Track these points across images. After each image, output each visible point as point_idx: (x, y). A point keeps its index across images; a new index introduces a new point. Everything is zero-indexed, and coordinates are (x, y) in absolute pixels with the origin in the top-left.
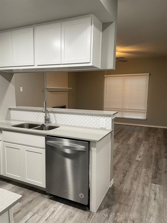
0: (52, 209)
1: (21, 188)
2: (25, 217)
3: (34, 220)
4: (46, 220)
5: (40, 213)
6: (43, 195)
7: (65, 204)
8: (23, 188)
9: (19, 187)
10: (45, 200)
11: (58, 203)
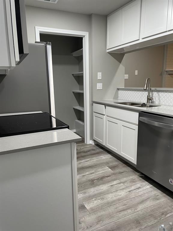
0: (138, 185)
1: (117, 160)
2: (112, 182)
3: (118, 187)
4: (130, 191)
5: (126, 184)
6: (135, 171)
7: (154, 186)
8: (119, 161)
9: (116, 159)
10: (135, 176)
11: (147, 183)
